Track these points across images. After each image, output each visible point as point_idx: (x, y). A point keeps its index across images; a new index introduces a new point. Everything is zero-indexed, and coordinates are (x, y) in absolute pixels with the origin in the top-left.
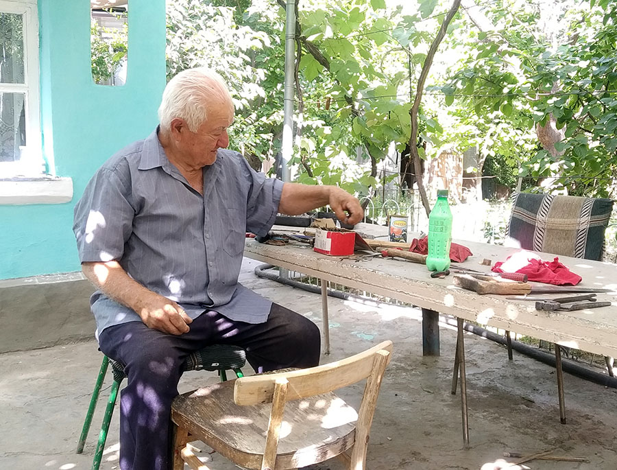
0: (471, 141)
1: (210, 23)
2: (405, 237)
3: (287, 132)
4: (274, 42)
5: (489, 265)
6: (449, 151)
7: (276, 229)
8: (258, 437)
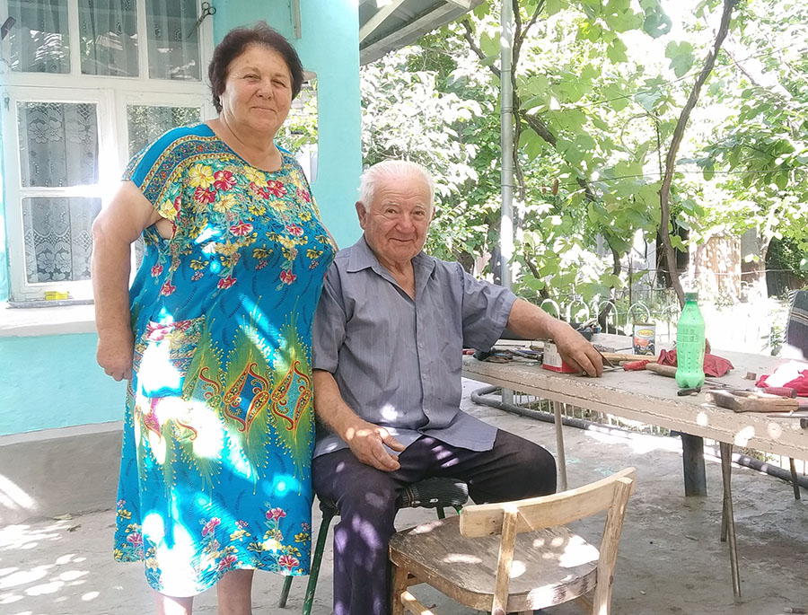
0: (748, 222)
1: (408, 93)
2: (652, 349)
3: (506, 223)
4: (485, 110)
5: (754, 379)
6: (722, 235)
7: (501, 344)
8: (486, 576)
